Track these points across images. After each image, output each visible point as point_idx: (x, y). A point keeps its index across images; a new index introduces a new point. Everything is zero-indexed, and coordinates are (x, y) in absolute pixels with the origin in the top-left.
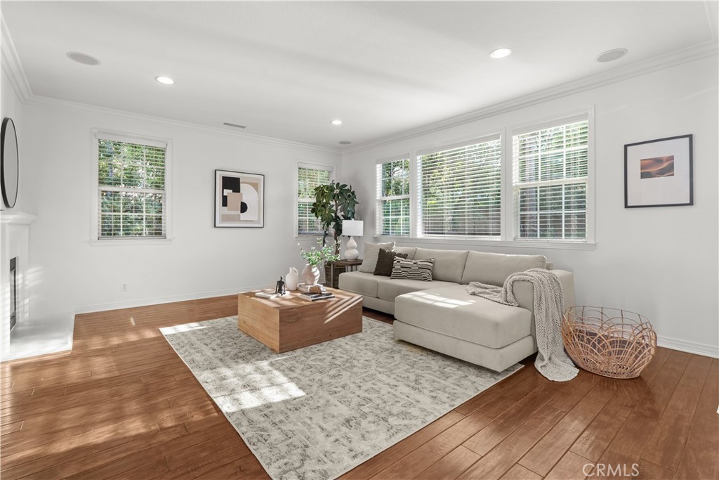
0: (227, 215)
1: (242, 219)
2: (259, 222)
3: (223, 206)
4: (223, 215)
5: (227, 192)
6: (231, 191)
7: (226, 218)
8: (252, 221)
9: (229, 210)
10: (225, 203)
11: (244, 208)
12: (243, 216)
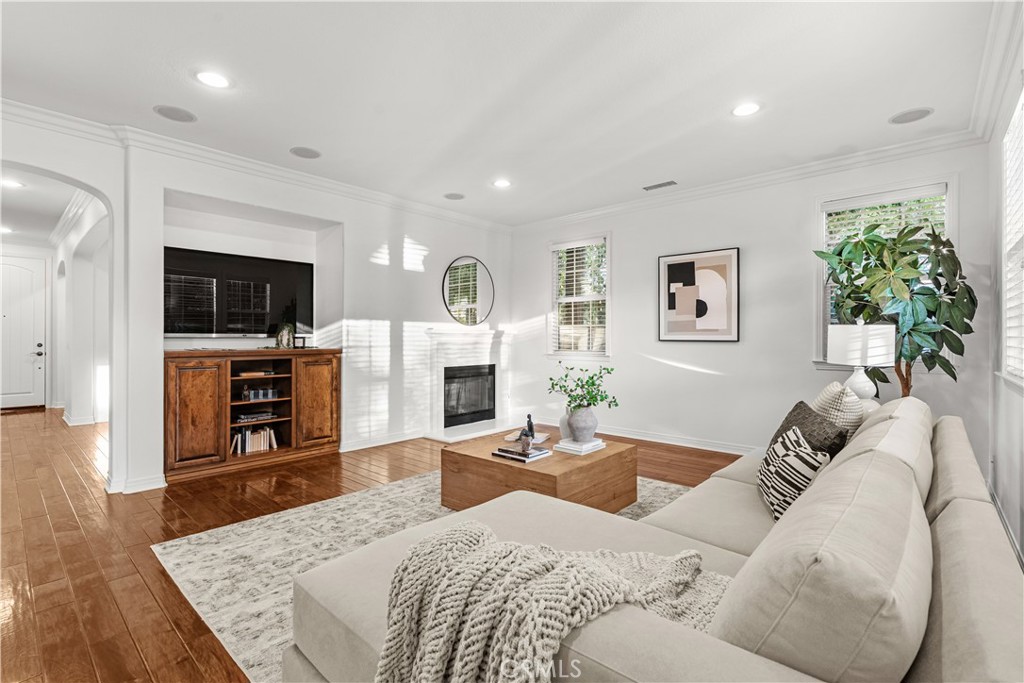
0: (676, 323)
1: (698, 328)
2: (728, 331)
3: (669, 308)
4: (669, 323)
5: (675, 287)
6: (681, 284)
7: (673, 327)
8: (717, 330)
9: (677, 314)
10: (672, 305)
11: (701, 309)
12: (701, 323)
